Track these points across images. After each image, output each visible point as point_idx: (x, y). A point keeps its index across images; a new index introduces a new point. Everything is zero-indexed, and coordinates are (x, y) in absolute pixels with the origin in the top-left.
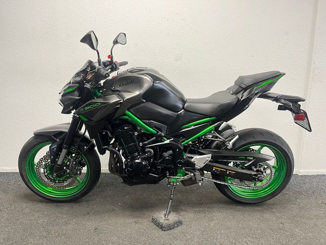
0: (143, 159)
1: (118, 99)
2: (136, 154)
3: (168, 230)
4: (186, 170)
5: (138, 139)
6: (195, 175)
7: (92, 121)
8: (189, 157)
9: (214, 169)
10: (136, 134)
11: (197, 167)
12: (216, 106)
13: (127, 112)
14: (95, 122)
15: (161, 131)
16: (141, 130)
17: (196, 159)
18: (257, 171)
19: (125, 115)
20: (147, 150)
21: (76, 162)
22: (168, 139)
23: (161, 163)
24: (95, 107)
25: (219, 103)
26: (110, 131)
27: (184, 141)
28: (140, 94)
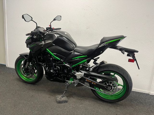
3: (59, 103)
4: (73, 78)
5: (52, 61)
8: (74, 73)
11: (78, 78)
13: (47, 49)
15: (62, 59)
16: (53, 57)
17: (77, 74)
24: (34, 45)
27: (73, 65)
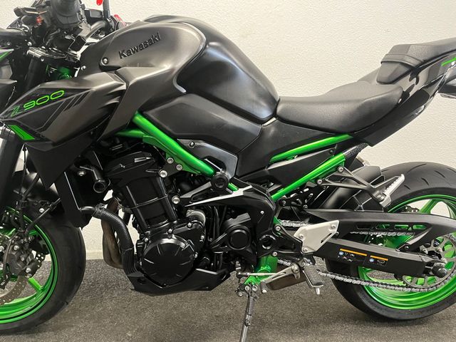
0: (181, 236)
1: (114, 82)
2: (165, 224)
4: (280, 256)
5: (167, 189)
6: (301, 269)
7: (43, 139)
8: (288, 228)
9: (341, 253)
10: (164, 174)
11: (307, 249)
12: (351, 107)
13: (139, 119)
14: (54, 144)
15: (224, 168)
16: (175, 164)
17: (305, 231)
18: (431, 254)
19: (135, 126)
20: (190, 213)
21: (19, 245)
22: (240, 186)
23: (223, 243)
24: (50, 101)
25: (358, 101)
26: (98, 169)
27: (276, 191)
28: (172, 70)
